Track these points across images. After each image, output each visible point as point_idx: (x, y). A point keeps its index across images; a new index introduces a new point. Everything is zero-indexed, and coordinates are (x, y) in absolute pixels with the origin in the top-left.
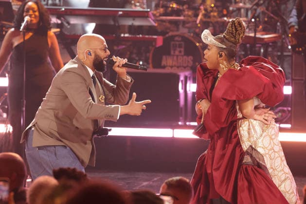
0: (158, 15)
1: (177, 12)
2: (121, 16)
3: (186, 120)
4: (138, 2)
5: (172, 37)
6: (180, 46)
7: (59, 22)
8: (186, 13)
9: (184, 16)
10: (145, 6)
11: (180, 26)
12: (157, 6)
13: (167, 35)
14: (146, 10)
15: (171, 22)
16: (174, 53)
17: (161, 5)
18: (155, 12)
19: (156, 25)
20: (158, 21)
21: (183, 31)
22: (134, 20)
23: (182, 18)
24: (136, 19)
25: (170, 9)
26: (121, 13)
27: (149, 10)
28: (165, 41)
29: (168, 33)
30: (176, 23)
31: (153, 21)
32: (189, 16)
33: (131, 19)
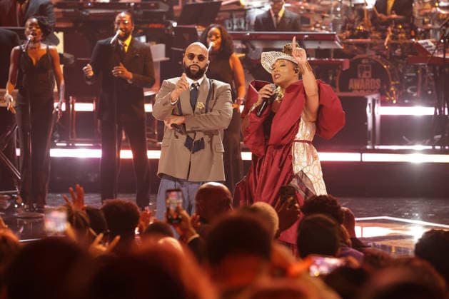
0: (344, 37)
1: (364, 35)
2: (307, 39)
3: (374, 144)
4: (324, 25)
5: (359, 61)
6: (367, 69)
7: (244, 47)
8: (373, 35)
9: (371, 38)
10: (331, 29)
11: (368, 49)
12: (344, 29)
13: (354, 58)
14: (332, 33)
15: (358, 45)
16: (362, 75)
17: (347, 28)
18: (341, 35)
19: (342, 48)
20: (345, 44)
21: (371, 53)
22: (320, 43)
23: (369, 40)
24: (322, 42)
25: (357, 31)
26: (306, 36)
27: (335, 33)
28: (352, 64)
29: (354, 56)
30: (363, 46)
31: (340, 43)
32: (377, 38)
33: (318, 42)
